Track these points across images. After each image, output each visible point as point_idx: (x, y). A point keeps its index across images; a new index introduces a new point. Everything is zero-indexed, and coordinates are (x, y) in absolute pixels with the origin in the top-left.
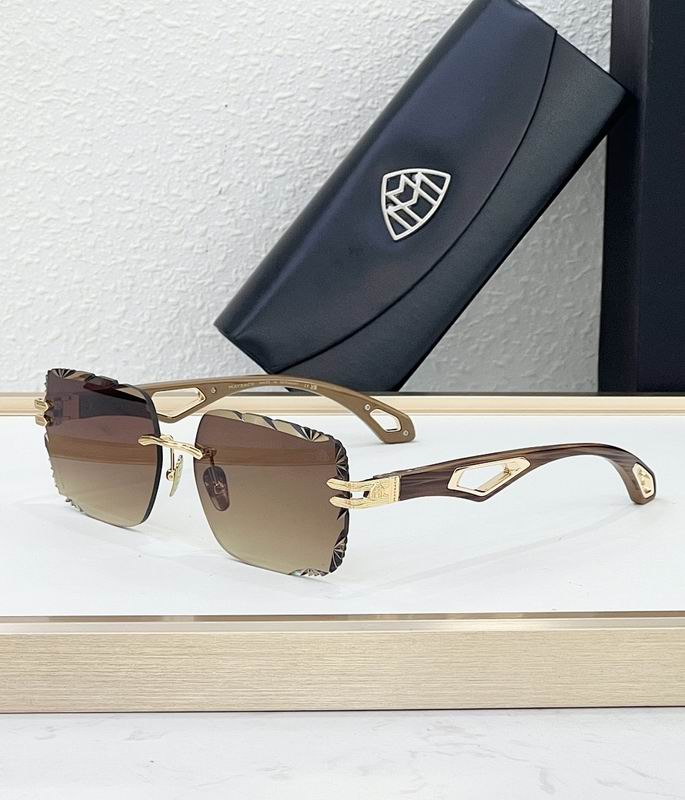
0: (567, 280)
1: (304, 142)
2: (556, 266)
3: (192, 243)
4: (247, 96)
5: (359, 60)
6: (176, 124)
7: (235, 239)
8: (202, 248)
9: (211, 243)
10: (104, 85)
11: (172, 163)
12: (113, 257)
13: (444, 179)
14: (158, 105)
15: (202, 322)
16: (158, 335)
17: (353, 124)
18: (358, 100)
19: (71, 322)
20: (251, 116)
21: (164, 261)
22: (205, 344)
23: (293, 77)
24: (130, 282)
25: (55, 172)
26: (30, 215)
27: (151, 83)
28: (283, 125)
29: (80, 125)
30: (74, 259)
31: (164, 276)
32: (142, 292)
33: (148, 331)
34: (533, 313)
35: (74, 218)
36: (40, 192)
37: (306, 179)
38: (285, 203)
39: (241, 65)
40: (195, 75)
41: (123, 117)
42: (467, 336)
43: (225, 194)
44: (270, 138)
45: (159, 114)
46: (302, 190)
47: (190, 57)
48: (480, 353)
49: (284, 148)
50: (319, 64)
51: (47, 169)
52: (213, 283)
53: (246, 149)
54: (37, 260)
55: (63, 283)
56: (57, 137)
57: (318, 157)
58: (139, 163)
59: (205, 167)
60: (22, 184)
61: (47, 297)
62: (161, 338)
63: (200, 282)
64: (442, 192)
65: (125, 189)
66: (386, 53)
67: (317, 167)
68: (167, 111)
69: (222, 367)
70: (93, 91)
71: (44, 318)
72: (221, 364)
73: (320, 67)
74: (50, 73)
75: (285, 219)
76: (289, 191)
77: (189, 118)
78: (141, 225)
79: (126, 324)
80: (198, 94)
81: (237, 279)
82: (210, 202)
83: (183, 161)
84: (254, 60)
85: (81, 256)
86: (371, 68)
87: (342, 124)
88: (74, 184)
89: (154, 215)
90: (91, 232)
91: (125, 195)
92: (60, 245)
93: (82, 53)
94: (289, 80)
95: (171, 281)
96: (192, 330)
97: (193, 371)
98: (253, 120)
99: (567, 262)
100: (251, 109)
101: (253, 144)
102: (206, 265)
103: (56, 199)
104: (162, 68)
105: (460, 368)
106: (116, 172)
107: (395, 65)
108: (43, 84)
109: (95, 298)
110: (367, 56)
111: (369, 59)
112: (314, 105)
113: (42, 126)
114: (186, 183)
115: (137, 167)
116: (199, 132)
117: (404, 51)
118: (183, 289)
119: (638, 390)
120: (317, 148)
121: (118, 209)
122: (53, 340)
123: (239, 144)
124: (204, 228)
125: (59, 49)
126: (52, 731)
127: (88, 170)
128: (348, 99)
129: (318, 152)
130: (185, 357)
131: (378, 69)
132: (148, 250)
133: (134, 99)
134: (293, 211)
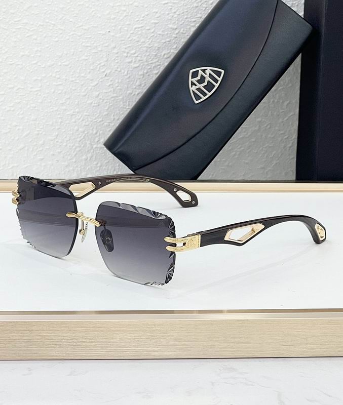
0: (281, 120)
1: (149, 50)
2: (275, 113)
3: (91, 101)
4: (120, 27)
5: (177, 9)
6: (84, 41)
7: (113, 99)
8: (97, 103)
9: (101, 101)
10: (47, 21)
11: (81, 61)
12: (51, 108)
13: (221, 72)
14: (74, 31)
15: (96, 140)
16: (74, 147)
17: (174, 41)
18: (176, 29)
19: (30, 140)
20: (122, 37)
21: (77, 110)
22: (97, 152)
23: (143, 17)
24: (60, 120)
25: (22, 65)
26: (9, 86)
27: (71, 20)
28: (138, 41)
29: (34, 41)
30: (31, 108)
31: (77, 117)
32: (66, 126)
33: (69, 145)
34: (264, 136)
35: (31, 88)
36: (14, 75)
37: (149, 69)
38: (138, 81)
39: (117, 11)
40: (94, 16)
41: (57, 37)
42: (230, 148)
43: (108, 76)
44: (131, 48)
45: (75, 35)
46: (148, 74)
47: (90, 6)
48: (236, 157)
49: (138, 53)
50: (156, 11)
51: (18, 63)
52: (102, 121)
53: (119, 54)
54: (12, 109)
55: (26, 121)
56: (23, 47)
57: (156, 57)
58: (65, 60)
59: (98, 62)
60: (5, 71)
61: (18, 128)
62: (75, 149)
63: (95, 120)
64: (220, 79)
65: (58, 73)
66: (191, 5)
67: (155, 63)
68: (80, 34)
69: (106, 163)
70: (42, 24)
71: (17, 138)
72: (106, 161)
73: (157, 12)
74: (20, 14)
75: (138, 89)
76: (141, 75)
77: (90, 38)
78: (66, 92)
79: (57, 142)
80: (95, 26)
81: (114, 119)
82: (101, 80)
83: (87, 60)
84: (124, 8)
85: (35, 107)
86: (183, 13)
87: (168, 41)
88: (32, 70)
89: (72, 87)
90: (40, 95)
91: (58, 76)
92: (24, 102)
93: (36, 4)
94: (142, 19)
95: (81, 120)
96: (91, 144)
97: (92, 165)
98: (123, 39)
99: (281, 111)
100: (122, 33)
101: (123, 51)
102: (98, 112)
103: (22, 78)
104: (77, 12)
105: (226, 164)
106: (53, 65)
107: (195, 11)
108: (16, 20)
109: (42, 128)
110: (181, 7)
111: (182, 8)
112: (154, 31)
113: (16, 41)
114: (88, 71)
115: (64, 62)
116: (95, 45)
117: (200, 4)
118: (87, 124)
119: (317, 180)
120: (155, 53)
121: (54, 83)
122: (21, 150)
123: (115, 51)
124: (98, 93)
125: (24, 2)
126: (30, 370)
127: (39, 64)
128: (171, 28)
129: (156, 55)
130: (87, 158)
131: (186, 13)
132: (69, 104)
133: (62, 28)
134: (143, 85)
